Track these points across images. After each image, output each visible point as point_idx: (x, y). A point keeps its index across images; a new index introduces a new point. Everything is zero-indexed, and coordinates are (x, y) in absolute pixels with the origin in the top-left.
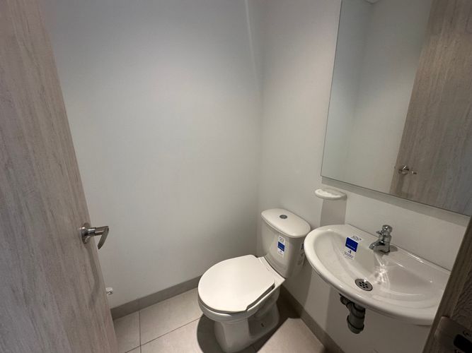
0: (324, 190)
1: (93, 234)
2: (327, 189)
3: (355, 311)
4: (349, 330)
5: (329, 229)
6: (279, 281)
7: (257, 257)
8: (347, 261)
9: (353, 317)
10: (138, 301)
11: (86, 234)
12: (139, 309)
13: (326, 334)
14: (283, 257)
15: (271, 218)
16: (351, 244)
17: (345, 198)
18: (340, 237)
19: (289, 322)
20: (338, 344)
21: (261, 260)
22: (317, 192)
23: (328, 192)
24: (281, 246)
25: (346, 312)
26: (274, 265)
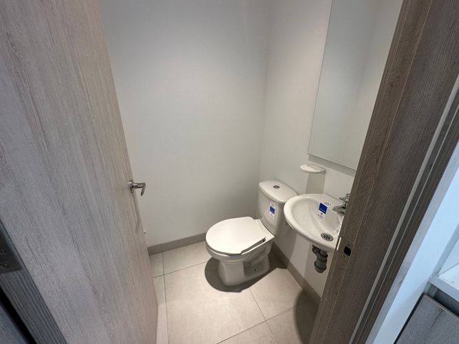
0: (308, 166)
1: (137, 187)
2: (313, 164)
3: (320, 256)
4: (315, 270)
5: (308, 196)
6: (269, 237)
7: (255, 219)
8: (319, 221)
9: (318, 261)
10: (162, 245)
11: (132, 187)
12: (162, 252)
13: (304, 280)
14: (273, 218)
15: (267, 188)
16: (323, 208)
17: (324, 172)
18: (316, 203)
19: (277, 271)
20: (313, 287)
21: (258, 221)
22: (302, 167)
23: (312, 167)
24: (272, 210)
25: (315, 257)
26: (267, 225)
